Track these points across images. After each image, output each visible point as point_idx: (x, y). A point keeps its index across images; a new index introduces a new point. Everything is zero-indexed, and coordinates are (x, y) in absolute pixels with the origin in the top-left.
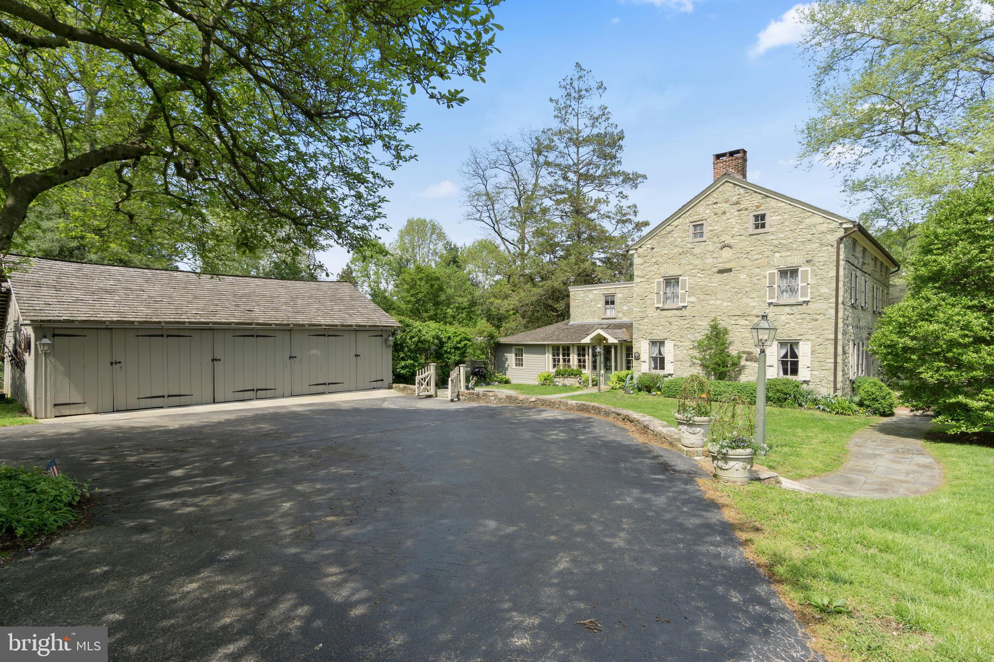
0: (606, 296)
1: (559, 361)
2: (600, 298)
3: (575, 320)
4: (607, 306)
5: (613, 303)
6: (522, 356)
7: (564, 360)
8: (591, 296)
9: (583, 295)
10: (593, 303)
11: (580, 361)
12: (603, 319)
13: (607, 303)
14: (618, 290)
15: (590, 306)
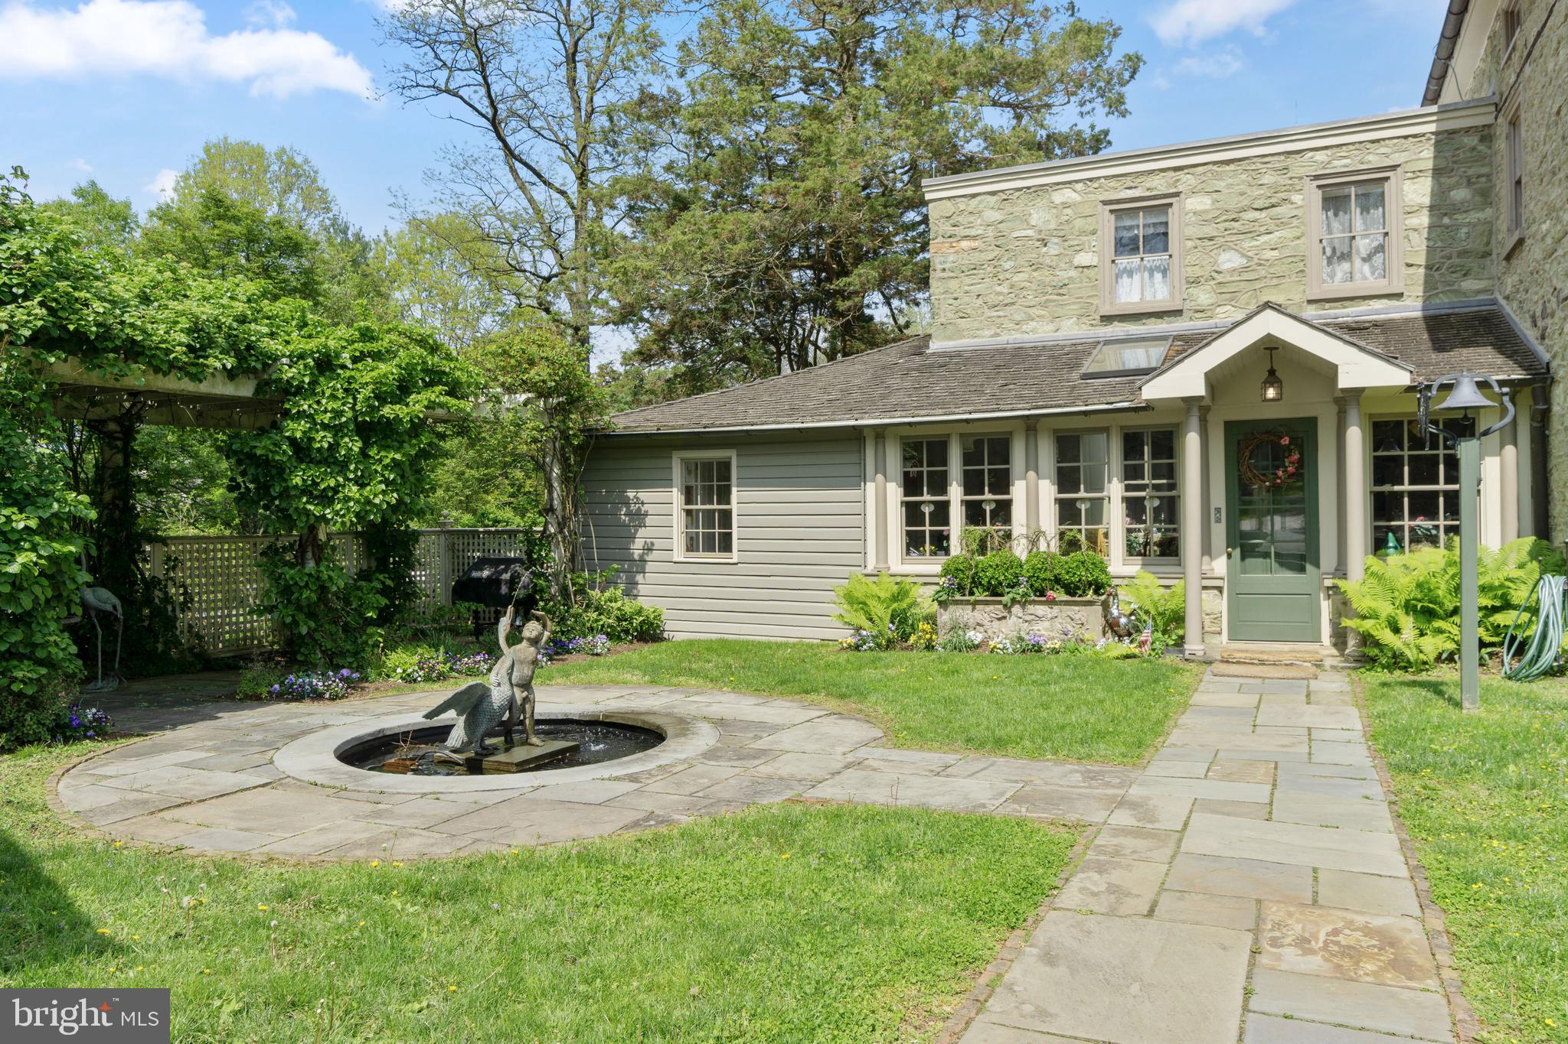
0: (1121, 211)
1: (941, 513)
2: (1090, 224)
3: (959, 334)
4: (1124, 261)
5: (1159, 240)
6: (725, 496)
7: (974, 514)
8: (1040, 216)
9: (997, 216)
10: (1053, 249)
12: (1107, 319)
13: (1126, 245)
14: (1187, 180)
15: (1035, 266)
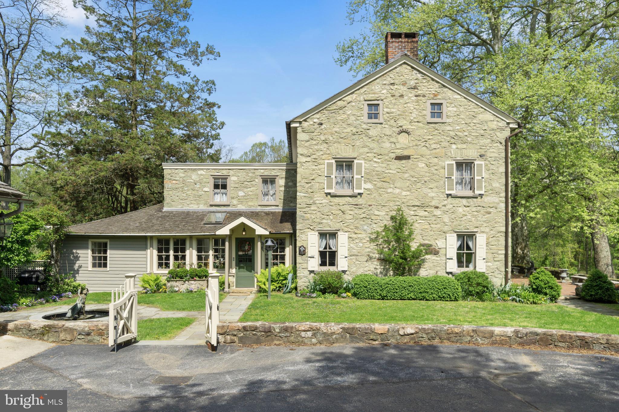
0: (216, 178)
1: (168, 258)
2: (208, 180)
3: (172, 206)
4: (216, 191)
5: (224, 187)
6: (105, 252)
7: (176, 258)
8: (194, 177)
9: (183, 175)
10: (198, 186)
11: (199, 258)
12: (211, 206)
13: (216, 186)
14: (231, 172)
15: (193, 190)
